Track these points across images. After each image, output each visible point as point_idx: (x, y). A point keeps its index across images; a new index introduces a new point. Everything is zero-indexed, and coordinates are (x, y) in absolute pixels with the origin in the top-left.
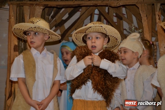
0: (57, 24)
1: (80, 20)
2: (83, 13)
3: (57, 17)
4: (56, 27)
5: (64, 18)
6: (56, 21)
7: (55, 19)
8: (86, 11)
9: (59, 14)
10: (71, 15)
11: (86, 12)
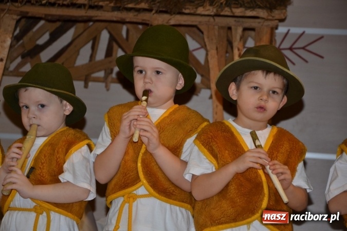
0: (26, 51)
1: (72, 47)
2: (79, 36)
3: (26, 39)
4: (23, 57)
5: (41, 42)
6: (23, 46)
7: (23, 43)
8: (85, 30)
9: (30, 34)
10: (54, 37)
11: (85, 34)
